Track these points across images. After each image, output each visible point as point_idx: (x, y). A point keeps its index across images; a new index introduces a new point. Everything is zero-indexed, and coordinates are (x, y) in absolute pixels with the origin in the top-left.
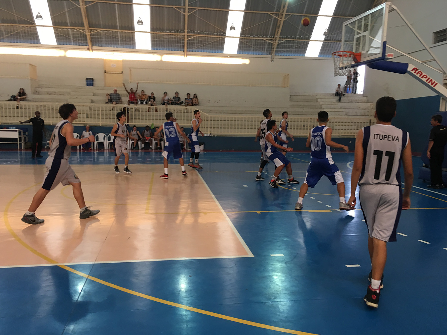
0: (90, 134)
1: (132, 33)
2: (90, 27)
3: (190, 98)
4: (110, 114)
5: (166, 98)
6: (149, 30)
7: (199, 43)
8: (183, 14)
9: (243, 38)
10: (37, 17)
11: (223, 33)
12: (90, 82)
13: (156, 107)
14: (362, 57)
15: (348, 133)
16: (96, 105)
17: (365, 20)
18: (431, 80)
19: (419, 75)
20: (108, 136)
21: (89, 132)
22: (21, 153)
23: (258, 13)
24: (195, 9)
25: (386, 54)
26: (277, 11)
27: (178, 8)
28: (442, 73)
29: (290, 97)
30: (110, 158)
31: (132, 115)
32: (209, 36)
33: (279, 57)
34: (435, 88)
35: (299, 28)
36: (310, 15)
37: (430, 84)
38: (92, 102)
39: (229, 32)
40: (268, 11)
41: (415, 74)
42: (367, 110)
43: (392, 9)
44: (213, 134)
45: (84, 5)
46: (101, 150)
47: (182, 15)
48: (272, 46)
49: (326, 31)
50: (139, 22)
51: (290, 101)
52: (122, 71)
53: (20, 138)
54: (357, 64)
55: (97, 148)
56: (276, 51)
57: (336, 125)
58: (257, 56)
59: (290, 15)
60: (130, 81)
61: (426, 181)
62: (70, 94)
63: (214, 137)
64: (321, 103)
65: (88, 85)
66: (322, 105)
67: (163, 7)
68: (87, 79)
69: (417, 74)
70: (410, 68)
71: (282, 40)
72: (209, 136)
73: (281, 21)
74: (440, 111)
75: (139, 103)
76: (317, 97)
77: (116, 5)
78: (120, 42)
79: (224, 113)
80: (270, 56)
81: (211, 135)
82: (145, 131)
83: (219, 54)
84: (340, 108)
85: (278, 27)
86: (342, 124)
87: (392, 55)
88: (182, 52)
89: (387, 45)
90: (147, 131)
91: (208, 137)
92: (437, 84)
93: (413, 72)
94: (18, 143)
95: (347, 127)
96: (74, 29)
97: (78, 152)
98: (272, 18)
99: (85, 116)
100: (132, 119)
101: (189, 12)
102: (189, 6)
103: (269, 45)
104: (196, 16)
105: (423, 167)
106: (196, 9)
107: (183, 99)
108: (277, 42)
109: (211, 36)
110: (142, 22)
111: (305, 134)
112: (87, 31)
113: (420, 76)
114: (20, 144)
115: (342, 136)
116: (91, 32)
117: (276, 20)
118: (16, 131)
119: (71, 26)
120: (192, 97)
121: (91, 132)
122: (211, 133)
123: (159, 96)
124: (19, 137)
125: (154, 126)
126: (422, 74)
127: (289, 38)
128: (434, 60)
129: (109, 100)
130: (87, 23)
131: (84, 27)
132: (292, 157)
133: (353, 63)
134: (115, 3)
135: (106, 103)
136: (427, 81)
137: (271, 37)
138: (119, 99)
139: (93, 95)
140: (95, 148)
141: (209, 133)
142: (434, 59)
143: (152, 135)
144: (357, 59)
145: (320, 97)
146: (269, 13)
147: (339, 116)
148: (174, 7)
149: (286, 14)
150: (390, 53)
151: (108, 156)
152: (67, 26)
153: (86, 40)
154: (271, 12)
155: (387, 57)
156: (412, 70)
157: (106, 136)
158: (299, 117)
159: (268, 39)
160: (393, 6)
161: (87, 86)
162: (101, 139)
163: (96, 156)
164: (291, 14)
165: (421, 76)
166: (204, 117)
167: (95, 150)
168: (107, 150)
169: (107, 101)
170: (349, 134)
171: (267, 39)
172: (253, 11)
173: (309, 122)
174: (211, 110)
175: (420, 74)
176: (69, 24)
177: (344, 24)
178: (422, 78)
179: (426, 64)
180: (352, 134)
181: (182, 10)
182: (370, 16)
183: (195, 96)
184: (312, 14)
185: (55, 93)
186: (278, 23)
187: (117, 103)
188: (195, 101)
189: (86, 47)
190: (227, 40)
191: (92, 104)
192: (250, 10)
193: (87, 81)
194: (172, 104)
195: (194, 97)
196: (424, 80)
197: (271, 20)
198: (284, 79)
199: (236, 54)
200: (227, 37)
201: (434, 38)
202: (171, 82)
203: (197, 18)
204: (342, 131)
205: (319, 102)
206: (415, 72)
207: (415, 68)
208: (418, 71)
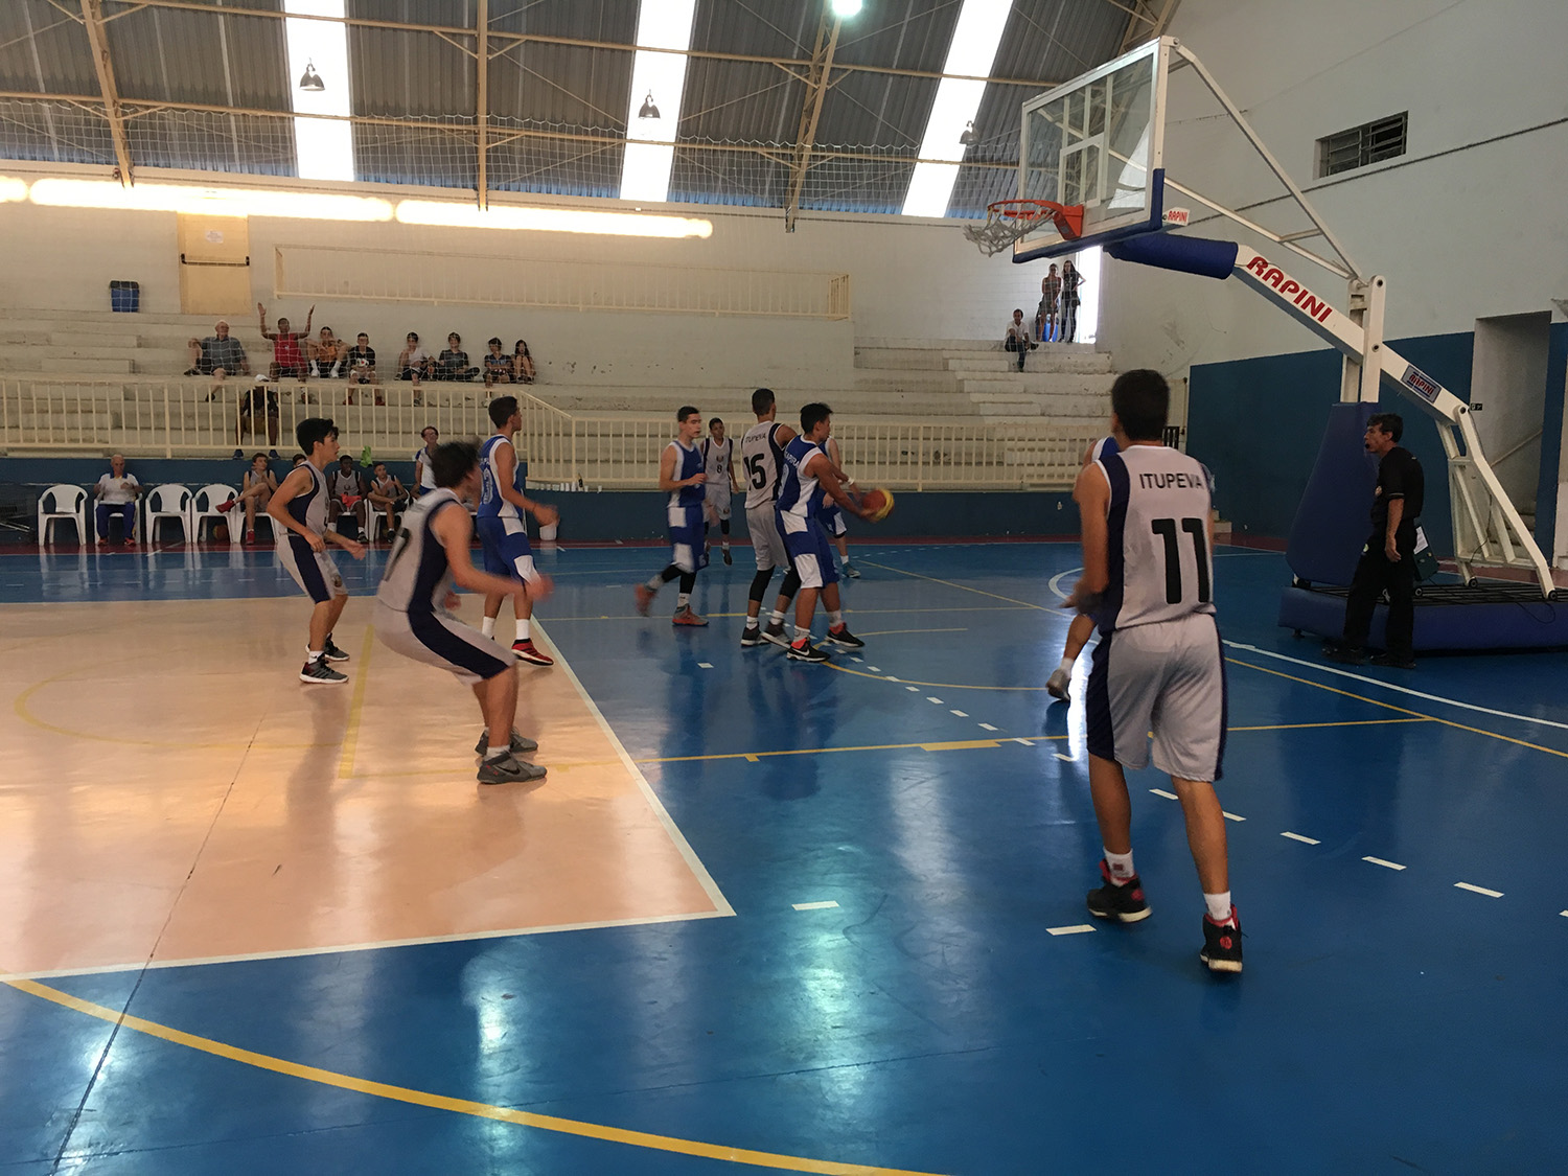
0: (126, 486)
1: (282, 119)
2: (121, 95)
3: (503, 357)
4: (204, 415)
5: (416, 356)
6: (347, 112)
7: (529, 161)
8: (470, 57)
9: (688, 146)
11: (619, 129)
12: (126, 296)
13: (379, 387)
14: (1087, 219)
15: (1051, 476)
16: (149, 380)
17: (1094, 94)
18: (1312, 299)
19: (1271, 281)
20: (198, 495)
21: (125, 477)
23: (737, 61)
24: (513, 40)
25: (1165, 213)
26: (804, 56)
27: (453, 35)
28: (1346, 275)
29: (856, 354)
30: (206, 575)
32: (566, 136)
33: (814, 214)
34: (1325, 324)
35: (881, 118)
36: (914, 74)
37: (1308, 311)
38: (135, 369)
39: (636, 126)
40: (773, 56)
41: (1260, 278)
43: (1179, 62)
44: (587, 483)
45: (99, 14)
46: (171, 547)
47: (466, 58)
48: (787, 175)
49: (970, 130)
50: (306, 81)
51: (856, 366)
52: (248, 258)
54: (1070, 244)
55: (157, 539)
56: (802, 193)
57: (1011, 450)
58: (738, 209)
59: (848, 72)
60: (276, 293)
61: (1303, 633)
62: (49, 342)
63: (593, 494)
64: (960, 375)
65: (117, 306)
66: (962, 381)
67: (395, 30)
68: (114, 285)
69: (1266, 278)
70: (1244, 257)
71: (823, 157)
72: (573, 490)
73: (815, 90)
74: (1342, 400)
75: (315, 372)
76: (946, 354)
77: (221, 18)
78: (236, 153)
79: (626, 409)
80: (782, 212)
81: (581, 484)
82: (336, 474)
83: (603, 201)
84: (1021, 390)
85: (806, 111)
86: (1031, 444)
87: (1184, 217)
88: (471, 193)
89: (1166, 181)
90: (346, 474)
91: (570, 492)
92: (1329, 311)
93: (1253, 272)
95: (1047, 457)
96: (58, 101)
97: (83, 554)
98: (787, 79)
99: (108, 420)
101: (490, 51)
102: (489, 28)
103: (778, 174)
104: (519, 66)
105: (1294, 586)
106: (518, 40)
107: (477, 359)
108: (805, 162)
109: (574, 137)
110: (318, 82)
111: (909, 481)
112: (110, 110)
113: (1275, 285)
115: (1032, 485)
116: (124, 114)
117: (800, 89)
119: (47, 92)
120: (509, 349)
121: (131, 479)
122: (581, 481)
123: (389, 347)
125: (373, 455)
126: (1281, 277)
127: (845, 150)
128: (1316, 233)
129: (198, 362)
130: (112, 80)
131: (100, 94)
132: (867, 559)
133: (1059, 240)
134: (216, 13)
135: (187, 374)
136: (1297, 301)
137: (785, 147)
138: (238, 360)
139: (139, 346)
140: (149, 540)
141: (574, 481)
142: (1319, 228)
143: (364, 489)
144: (1069, 227)
145: (957, 354)
146: (775, 62)
147: (1019, 420)
148: (437, 30)
149: (833, 69)
150: (1176, 210)
151: (198, 567)
152: (37, 91)
153: (109, 144)
154: (783, 57)
155: (1165, 222)
156: (1250, 266)
157: (190, 494)
158: (889, 422)
159: (774, 151)
160: (1183, 51)
161: (114, 310)
162: (171, 507)
163: (152, 567)
164: (852, 68)
165: (1280, 286)
166: (557, 423)
167: (150, 547)
168: (196, 547)
169: (193, 366)
170: (1055, 480)
171: (771, 152)
172: (720, 52)
173: (921, 439)
174: (580, 400)
175: (1274, 277)
176: (42, 86)
177: (1027, 108)
178: (1282, 290)
179: (1294, 244)
180: (1066, 480)
181: (466, 42)
182: (1110, 83)
183: (522, 349)
184: (923, 69)
186: (809, 99)
187: (229, 374)
188: (522, 365)
189: (111, 169)
190: (630, 151)
191: (133, 379)
192: (709, 51)
193: (113, 294)
194: (435, 378)
195: (517, 351)
196: (1289, 297)
197: (784, 86)
198: (834, 290)
199: (665, 201)
200: (632, 141)
201: (1320, 158)
202: (431, 297)
203: (521, 74)
204: (1031, 470)
205: (954, 371)
206: (1259, 273)
207: (1259, 259)
208: (1270, 267)
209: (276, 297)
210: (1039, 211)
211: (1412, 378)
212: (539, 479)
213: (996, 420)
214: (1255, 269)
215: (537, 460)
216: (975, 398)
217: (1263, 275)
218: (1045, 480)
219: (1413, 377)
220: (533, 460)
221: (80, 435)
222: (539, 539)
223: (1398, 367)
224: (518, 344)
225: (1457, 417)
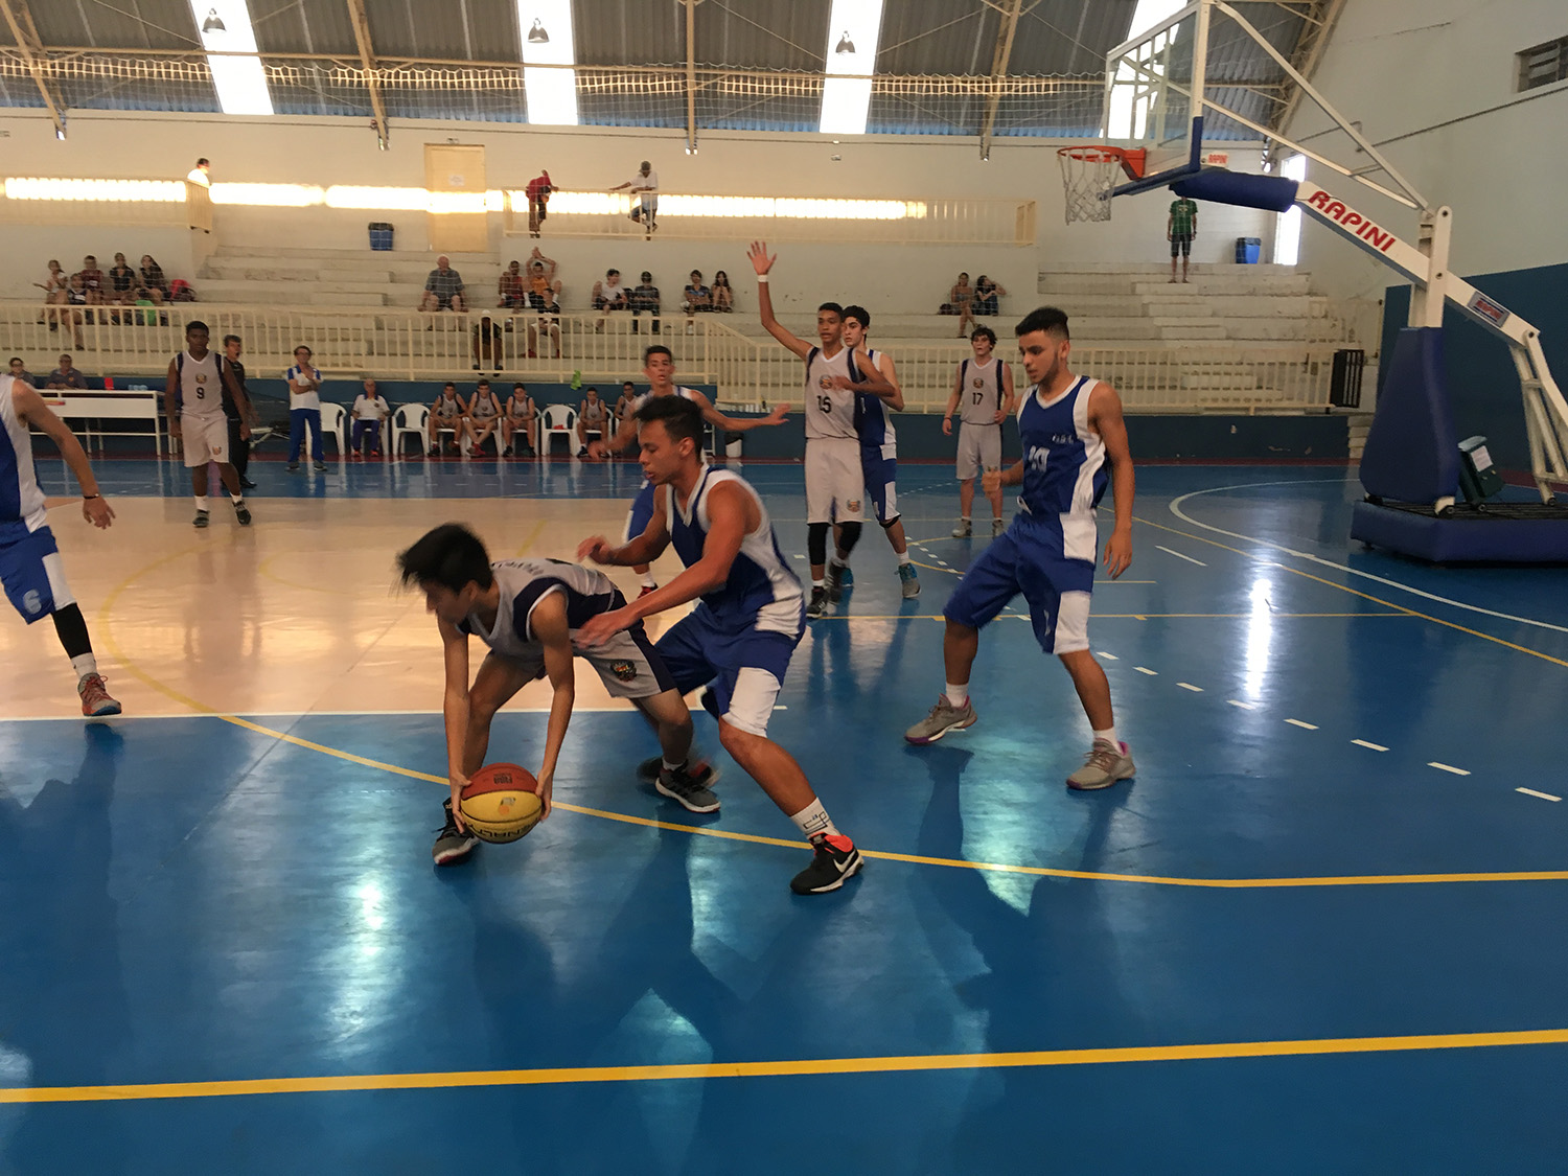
0: (377, 405)
1: (514, 69)
2: (377, 52)
3: (703, 288)
6: (571, 61)
7: (734, 100)
8: (680, 5)
9: (885, 79)
10: (208, 25)
11: (817, 66)
12: (382, 236)
14: (1148, 161)
15: (1226, 400)
16: (398, 311)
18: (1375, 230)
19: (1333, 213)
21: (377, 399)
22: (166, 464)
25: (1203, 159)
28: (1414, 206)
29: (1040, 279)
31: (510, 345)
32: (769, 75)
33: (1008, 140)
34: (1387, 253)
35: (1077, 42)
37: (1370, 242)
39: (834, 61)
41: (1321, 212)
42: (1303, 323)
46: (413, 457)
47: (676, 5)
48: (982, 105)
50: (533, 34)
51: (1039, 292)
53: (163, 420)
55: (403, 451)
56: (995, 124)
57: (1187, 373)
58: (934, 138)
60: (505, 232)
61: (1371, 545)
62: (318, 278)
64: (1146, 299)
65: (375, 246)
66: (1148, 304)
68: (374, 227)
69: (1327, 211)
70: (1304, 193)
71: (1017, 87)
72: (757, 411)
73: (1009, 17)
74: (1410, 325)
76: (1134, 278)
78: (475, 106)
80: (977, 139)
83: (805, 135)
84: (1210, 313)
85: (1000, 38)
86: (1217, 368)
87: (1223, 159)
88: (681, 132)
92: (1392, 241)
93: (1314, 205)
94: (157, 434)
95: (1226, 381)
96: (325, 61)
97: (342, 463)
98: (982, 8)
99: (363, 347)
100: (510, 356)
103: (973, 106)
104: (724, 10)
105: (1366, 500)
109: (777, 75)
110: (543, 34)
112: (367, 67)
113: (1336, 218)
114: (164, 439)
115: (1207, 409)
116: (380, 70)
117: (994, 17)
118: (151, 396)
119: (315, 52)
120: (709, 281)
121: (381, 400)
122: (764, 403)
124: (160, 418)
125: (582, 378)
126: (1344, 210)
127: (1039, 79)
128: (1377, 167)
130: (369, 39)
131: (358, 53)
136: (1359, 232)
139: (391, 281)
140: (395, 451)
141: (758, 402)
142: (1380, 164)
144: (1132, 169)
145: (1146, 278)
147: (1202, 344)
150: (1216, 153)
152: (307, 52)
153: (369, 103)
155: (1207, 164)
156: (1312, 200)
161: (374, 249)
162: (413, 423)
163: (397, 474)
165: (1341, 219)
166: (743, 348)
167: (396, 458)
170: (1231, 404)
173: (1092, 363)
175: (1336, 210)
176: (309, 44)
177: (1110, 57)
178: (1344, 222)
179: (1362, 178)
180: (1242, 404)
183: (722, 280)
185: (270, 275)
186: (1003, 27)
188: (721, 296)
189: (367, 121)
190: (829, 85)
191: (384, 311)
193: (372, 236)
195: (717, 284)
196: (1351, 229)
197: (979, 15)
198: (1021, 218)
199: (863, 133)
200: (831, 76)
201: (1518, 71)
202: (639, 232)
203: (727, 16)
204: (1204, 394)
205: (1141, 295)
206: (1320, 207)
207: (1322, 193)
208: (1332, 201)
209: (505, 235)
210: (1101, 155)
211: (1479, 305)
212: (729, 401)
213: (1177, 345)
214: (1317, 202)
215: (725, 383)
216: (1158, 322)
217: (1325, 208)
218: (1221, 404)
219: (1479, 303)
220: (722, 384)
221: (340, 359)
222: (725, 456)
223: (1464, 295)
224: (718, 276)
225: (1526, 342)
